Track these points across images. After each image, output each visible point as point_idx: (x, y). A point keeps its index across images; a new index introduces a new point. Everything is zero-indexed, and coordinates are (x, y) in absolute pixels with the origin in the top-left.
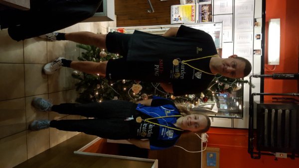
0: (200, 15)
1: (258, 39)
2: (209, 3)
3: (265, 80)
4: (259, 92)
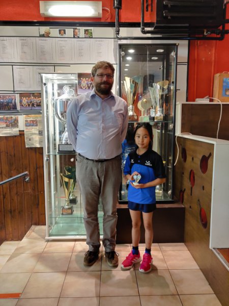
0: (33, 108)
1: (65, 33)
2: (17, 96)
3: (123, 21)
4: (139, 29)
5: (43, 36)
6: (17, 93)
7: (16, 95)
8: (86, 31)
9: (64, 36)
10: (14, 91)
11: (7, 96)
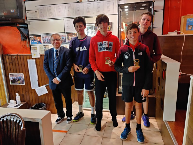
5: (79, 2)
7: (66, 34)
10: (65, 33)
11: (62, 35)
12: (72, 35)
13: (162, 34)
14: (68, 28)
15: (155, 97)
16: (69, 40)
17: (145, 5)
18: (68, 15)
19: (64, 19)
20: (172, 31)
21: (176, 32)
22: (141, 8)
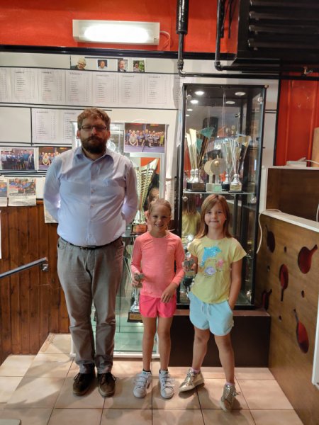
3: (187, 50)
5: (75, 68)
6: (37, 147)
7: (35, 149)
8: (135, 63)
9: (105, 69)
10: (32, 144)
11: (22, 150)
12: (53, 152)
13: (274, 165)
14: (42, 131)
15: (268, 315)
16: (42, 164)
17: (243, 94)
18: (45, 99)
19: (31, 108)
20: (296, 159)
21: (304, 161)
22: (227, 102)
